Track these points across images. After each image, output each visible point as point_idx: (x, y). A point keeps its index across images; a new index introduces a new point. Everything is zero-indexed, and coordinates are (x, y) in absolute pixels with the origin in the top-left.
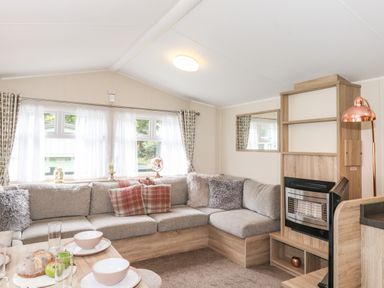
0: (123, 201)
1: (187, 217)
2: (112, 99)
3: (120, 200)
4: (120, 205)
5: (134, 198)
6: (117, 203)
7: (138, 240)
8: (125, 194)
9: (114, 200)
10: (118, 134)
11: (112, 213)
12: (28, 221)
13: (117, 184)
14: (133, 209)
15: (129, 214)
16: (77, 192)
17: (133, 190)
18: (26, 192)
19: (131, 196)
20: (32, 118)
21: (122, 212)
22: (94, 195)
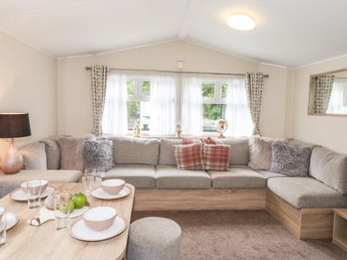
0: (184, 157)
1: (243, 178)
2: (180, 66)
3: (181, 155)
4: (181, 159)
5: (194, 155)
6: (179, 157)
7: (193, 192)
8: (186, 150)
9: (176, 155)
10: (185, 96)
11: (174, 166)
12: (111, 164)
13: (181, 140)
14: (192, 164)
15: (188, 169)
16: (147, 146)
17: (194, 147)
18: (111, 142)
19: (191, 153)
20: (117, 84)
21: (182, 166)
22: (162, 149)
